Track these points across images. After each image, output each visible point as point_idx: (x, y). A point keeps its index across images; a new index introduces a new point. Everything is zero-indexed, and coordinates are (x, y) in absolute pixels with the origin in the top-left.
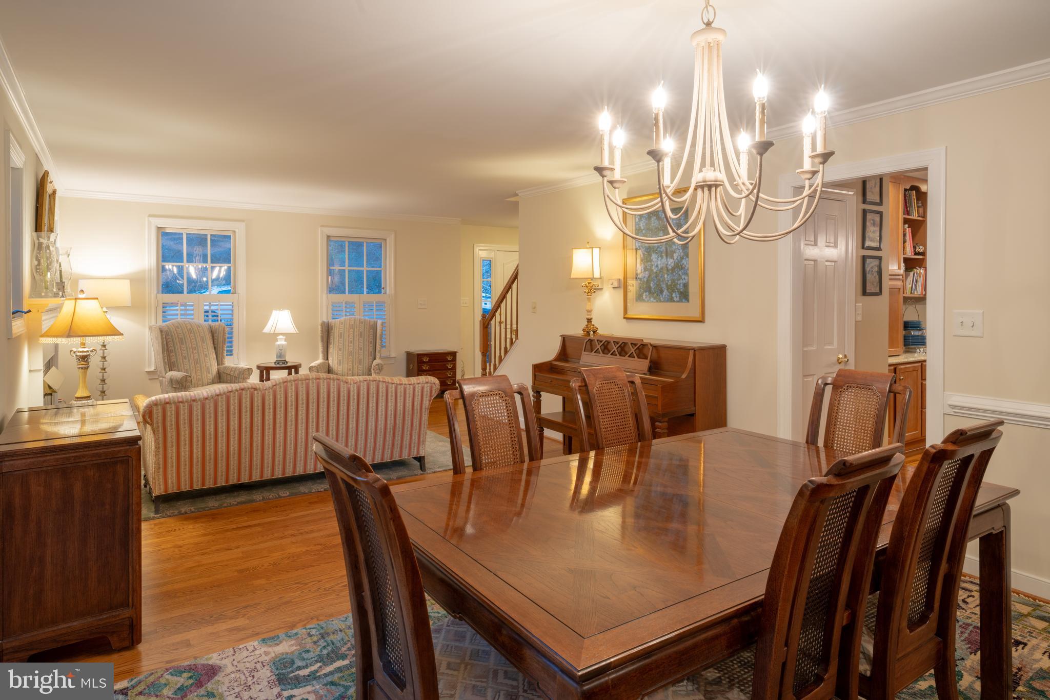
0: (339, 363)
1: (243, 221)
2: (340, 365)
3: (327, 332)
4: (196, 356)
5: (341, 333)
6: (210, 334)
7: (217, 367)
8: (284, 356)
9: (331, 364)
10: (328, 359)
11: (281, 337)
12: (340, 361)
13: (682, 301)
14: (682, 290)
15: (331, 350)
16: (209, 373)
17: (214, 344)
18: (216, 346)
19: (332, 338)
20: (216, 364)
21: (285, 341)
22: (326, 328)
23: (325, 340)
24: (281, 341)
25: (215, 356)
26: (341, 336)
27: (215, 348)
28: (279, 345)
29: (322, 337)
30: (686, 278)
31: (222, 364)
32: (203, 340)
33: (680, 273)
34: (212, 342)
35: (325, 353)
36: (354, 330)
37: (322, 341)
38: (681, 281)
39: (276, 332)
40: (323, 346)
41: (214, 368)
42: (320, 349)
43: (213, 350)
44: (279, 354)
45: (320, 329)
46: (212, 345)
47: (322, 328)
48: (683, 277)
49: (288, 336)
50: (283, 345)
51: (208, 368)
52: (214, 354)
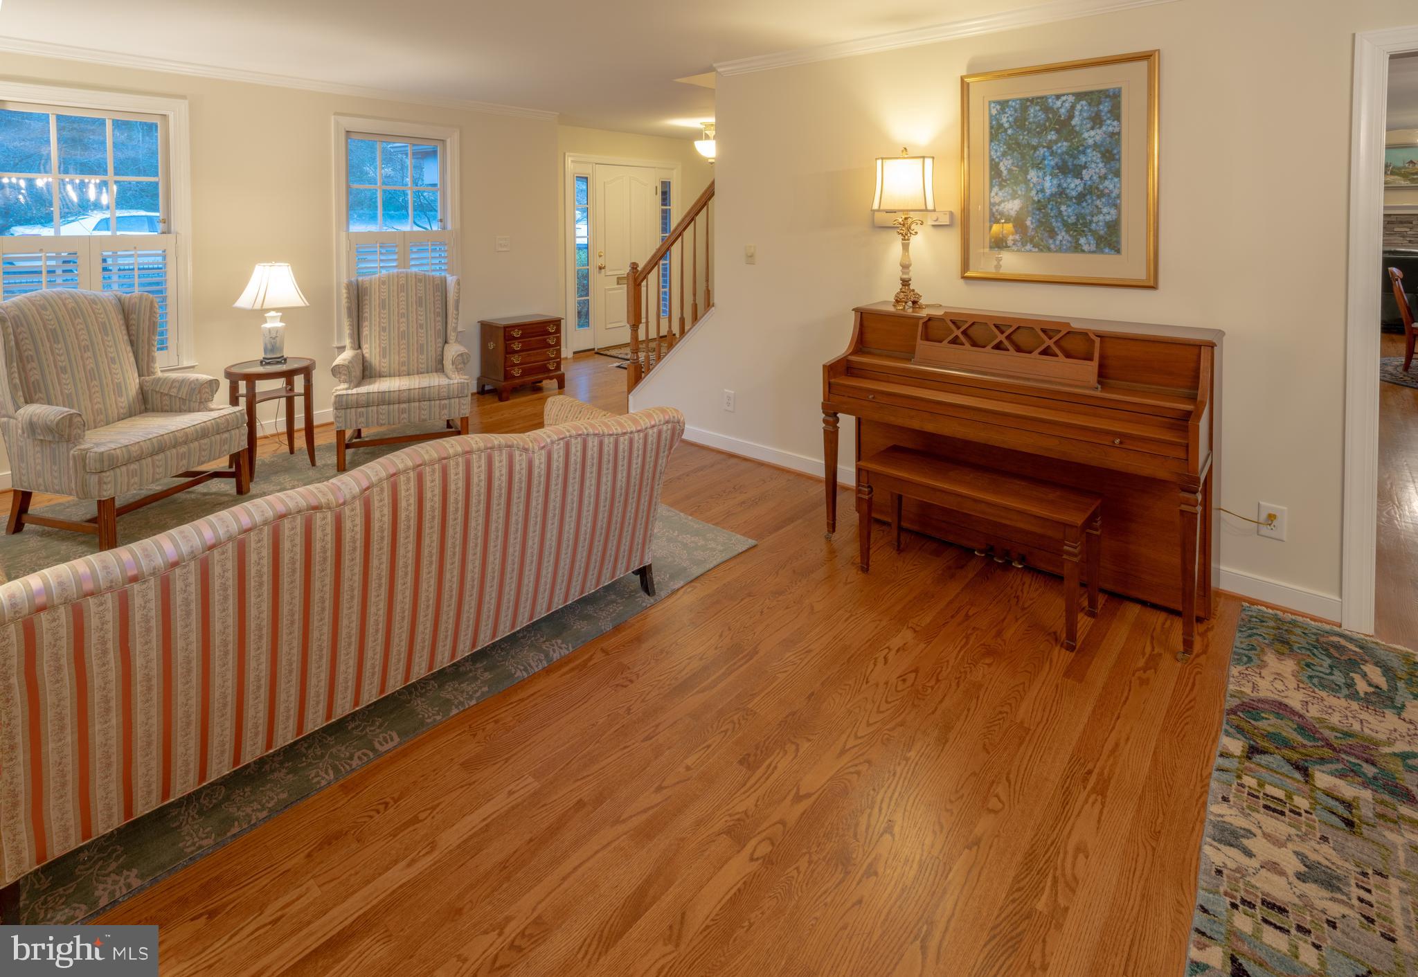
0: (384, 353)
1: (184, 97)
2: (384, 357)
3: (358, 298)
4: (90, 364)
5: (384, 301)
6: (121, 316)
7: (137, 381)
8: (281, 350)
9: (367, 355)
10: (360, 347)
11: (273, 314)
12: (384, 349)
13: (1102, 252)
14: (1102, 233)
15: (365, 332)
16: (121, 395)
17: (129, 335)
18: (134, 338)
19: (366, 309)
20: (136, 375)
21: (281, 321)
22: (355, 292)
23: (355, 314)
24: (274, 323)
25: (132, 359)
26: (383, 305)
27: (132, 343)
28: (270, 330)
29: (349, 309)
30: (1113, 211)
31: (150, 373)
32: (104, 329)
33: (1098, 202)
34: (125, 332)
35: (356, 337)
36: (407, 295)
37: (350, 315)
38: (1101, 217)
39: (264, 307)
40: (351, 325)
41: (133, 382)
42: (347, 331)
43: (129, 348)
44: (269, 347)
45: (345, 295)
46: (126, 337)
47: (349, 293)
48: (1105, 210)
49: (287, 313)
50: (277, 330)
51: (119, 386)
52: (131, 354)
